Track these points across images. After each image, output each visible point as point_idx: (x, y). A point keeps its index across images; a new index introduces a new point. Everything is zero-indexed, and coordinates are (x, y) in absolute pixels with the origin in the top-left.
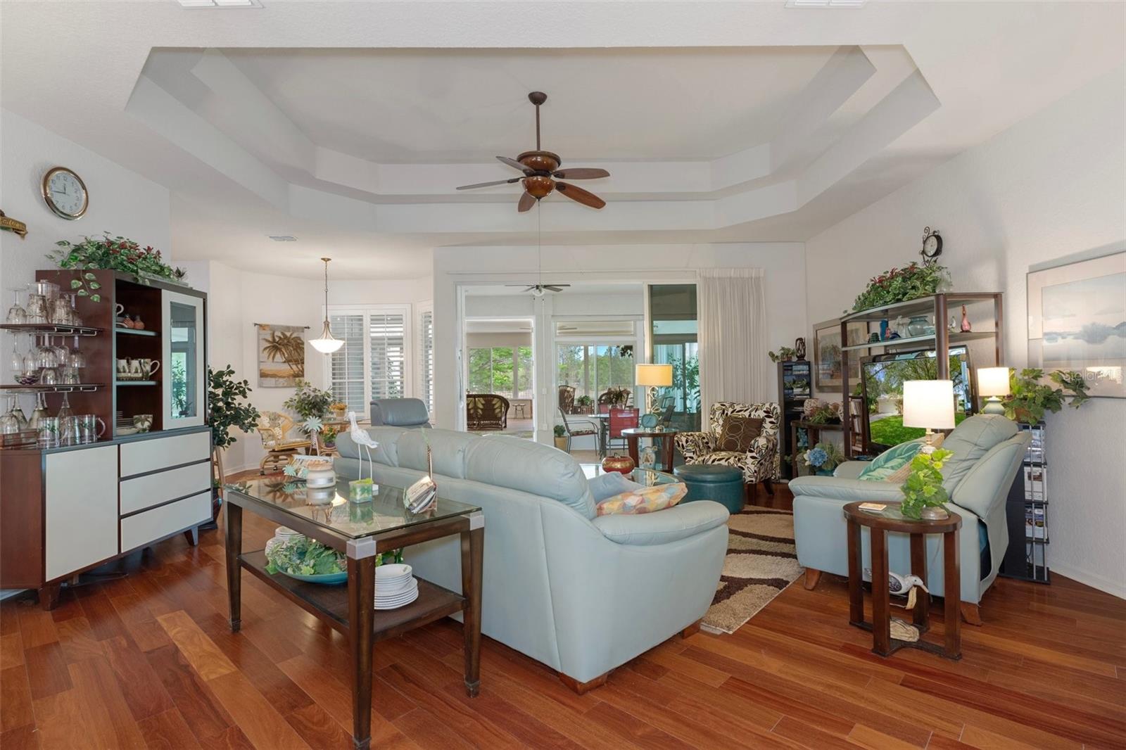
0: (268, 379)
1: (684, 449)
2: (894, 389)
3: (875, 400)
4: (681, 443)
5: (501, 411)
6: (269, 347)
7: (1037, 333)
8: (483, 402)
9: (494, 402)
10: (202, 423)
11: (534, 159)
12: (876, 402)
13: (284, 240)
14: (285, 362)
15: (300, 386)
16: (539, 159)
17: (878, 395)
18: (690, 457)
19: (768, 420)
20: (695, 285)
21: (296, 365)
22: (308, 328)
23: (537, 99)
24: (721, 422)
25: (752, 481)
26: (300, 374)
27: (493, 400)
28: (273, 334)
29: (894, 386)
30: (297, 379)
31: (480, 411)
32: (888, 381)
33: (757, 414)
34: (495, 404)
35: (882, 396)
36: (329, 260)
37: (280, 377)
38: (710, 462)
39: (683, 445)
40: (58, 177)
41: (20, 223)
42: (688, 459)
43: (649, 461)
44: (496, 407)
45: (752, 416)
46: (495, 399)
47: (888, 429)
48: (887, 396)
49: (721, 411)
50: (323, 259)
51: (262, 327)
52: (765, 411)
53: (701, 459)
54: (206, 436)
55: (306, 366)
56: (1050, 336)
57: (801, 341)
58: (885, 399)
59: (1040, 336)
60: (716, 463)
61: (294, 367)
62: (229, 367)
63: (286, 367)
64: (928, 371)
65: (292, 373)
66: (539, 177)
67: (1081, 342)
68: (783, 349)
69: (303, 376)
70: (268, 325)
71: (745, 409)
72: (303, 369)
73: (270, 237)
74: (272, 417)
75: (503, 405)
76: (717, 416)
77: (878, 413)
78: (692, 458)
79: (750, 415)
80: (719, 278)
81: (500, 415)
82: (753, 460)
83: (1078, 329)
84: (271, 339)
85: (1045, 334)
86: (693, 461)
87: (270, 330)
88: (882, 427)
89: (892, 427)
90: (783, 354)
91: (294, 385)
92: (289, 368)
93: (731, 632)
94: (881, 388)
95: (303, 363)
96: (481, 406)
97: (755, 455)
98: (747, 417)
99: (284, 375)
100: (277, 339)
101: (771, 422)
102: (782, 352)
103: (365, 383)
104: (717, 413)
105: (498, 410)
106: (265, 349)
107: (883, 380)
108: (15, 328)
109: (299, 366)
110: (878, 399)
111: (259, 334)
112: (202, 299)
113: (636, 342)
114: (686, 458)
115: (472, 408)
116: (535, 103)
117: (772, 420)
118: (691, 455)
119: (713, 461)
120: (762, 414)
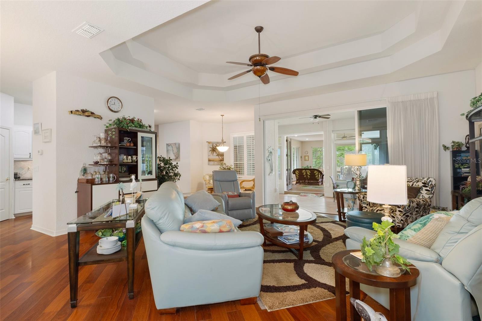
0: (211, 162)
1: (362, 202)
4: (360, 199)
5: (319, 177)
6: (211, 150)
8: (310, 172)
9: (315, 172)
10: (155, 177)
11: (255, 58)
13: (201, 110)
14: (217, 155)
15: (222, 165)
16: (258, 58)
18: (365, 207)
19: (424, 188)
20: (386, 108)
21: (221, 157)
22: (225, 142)
23: (259, 30)
25: (400, 226)
26: (222, 160)
27: (314, 171)
28: (213, 145)
30: (221, 162)
31: (309, 176)
33: (417, 184)
34: (316, 173)
36: (223, 115)
37: (215, 161)
38: (375, 211)
40: (112, 100)
41: (99, 115)
42: (364, 208)
43: (350, 207)
44: (316, 174)
45: (414, 186)
46: (315, 171)
50: (221, 115)
51: (209, 143)
52: (423, 183)
53: (372, 208)
54: (156, 182)
55: (224, 157)
60: (379, 212)
61: (220, 157)
62: (170, 158)
63: (217, 157)
65: (219, 159)
66: (258, 67)
68: (453, 142)
69: (223, 161)
70: (211, 142)
71: (411, 181)
72: (223, 158)
73: (196, 110)
74: (210, 176)
75: (319, 174)
78: (366, 207)
79: (413, 185)
80: (402, 102)
81: (318, 178)
82: (400, 213)
84: (212, 147)
86: (366, 209)
87: (212, 144)
90: (453, 146)
91: (220, 164)
92: (218, 158)
93: (269, 311)
95: (223, 156)
96: (309, 174)
97: (401, 210)
98: (411, 186)
99: (217, 160)
100: (214, 147)
101: (426, 190)
102: (453, 144)
103: (245, 164)
105: (317, 176)
106: (210, 151)
108: (96, 147)
109: (222, 157)
111: (208, 145)
112: (155, 135)
114: (363, 207)
115: (305, 175)
116: (258, 32)
117: (428, 188)
118: (366, 205)
119: (377, 211)
120: (420, 184)
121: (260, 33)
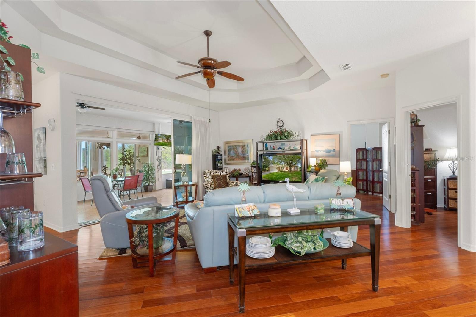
2: (276, 163)
3: (268, 167)
7: (313, 150)
12: (269, 167)
17: (269, 165)
19: (227, 175)
23: (208, 34)
24: (210, 177)
29: (276, 162)
32: (273, 160)
35: (271, 165)
39: (209, 187)
45: (222, 174)
47: (274, 176)
48: (273, 165)
49: (209, 173)
56: (317, 151)
57: (218, 147)
58: (272, 166)
59: (314, 151)
64: (289, 158)
66: (207, 69)
67: (324, 152)
76: (208, 175)
77: (269, 171)
83: (324, 150)
85: (315, 150)
88: (271, 176)
89: (275, 176)
94: (270, 162)
98: (220, 175)
104: (208, 174)
107: (271, 159)
110: (269, 166)
113: (112, 141)
120: (225, 173)
121: (209, 37)
